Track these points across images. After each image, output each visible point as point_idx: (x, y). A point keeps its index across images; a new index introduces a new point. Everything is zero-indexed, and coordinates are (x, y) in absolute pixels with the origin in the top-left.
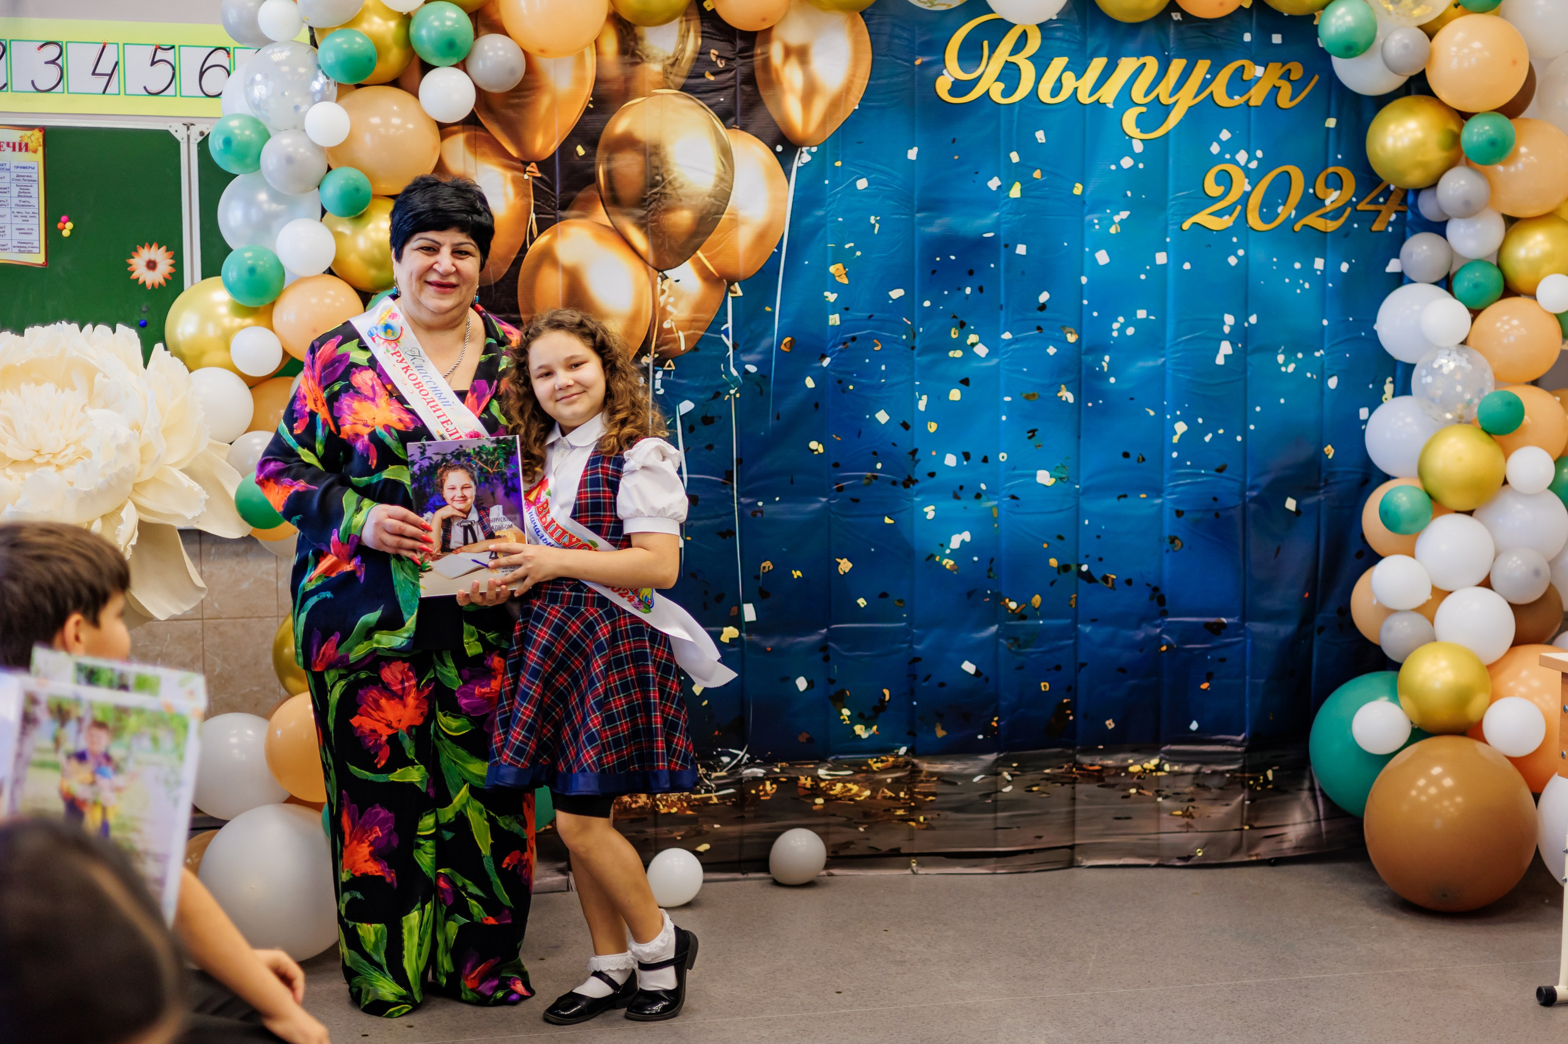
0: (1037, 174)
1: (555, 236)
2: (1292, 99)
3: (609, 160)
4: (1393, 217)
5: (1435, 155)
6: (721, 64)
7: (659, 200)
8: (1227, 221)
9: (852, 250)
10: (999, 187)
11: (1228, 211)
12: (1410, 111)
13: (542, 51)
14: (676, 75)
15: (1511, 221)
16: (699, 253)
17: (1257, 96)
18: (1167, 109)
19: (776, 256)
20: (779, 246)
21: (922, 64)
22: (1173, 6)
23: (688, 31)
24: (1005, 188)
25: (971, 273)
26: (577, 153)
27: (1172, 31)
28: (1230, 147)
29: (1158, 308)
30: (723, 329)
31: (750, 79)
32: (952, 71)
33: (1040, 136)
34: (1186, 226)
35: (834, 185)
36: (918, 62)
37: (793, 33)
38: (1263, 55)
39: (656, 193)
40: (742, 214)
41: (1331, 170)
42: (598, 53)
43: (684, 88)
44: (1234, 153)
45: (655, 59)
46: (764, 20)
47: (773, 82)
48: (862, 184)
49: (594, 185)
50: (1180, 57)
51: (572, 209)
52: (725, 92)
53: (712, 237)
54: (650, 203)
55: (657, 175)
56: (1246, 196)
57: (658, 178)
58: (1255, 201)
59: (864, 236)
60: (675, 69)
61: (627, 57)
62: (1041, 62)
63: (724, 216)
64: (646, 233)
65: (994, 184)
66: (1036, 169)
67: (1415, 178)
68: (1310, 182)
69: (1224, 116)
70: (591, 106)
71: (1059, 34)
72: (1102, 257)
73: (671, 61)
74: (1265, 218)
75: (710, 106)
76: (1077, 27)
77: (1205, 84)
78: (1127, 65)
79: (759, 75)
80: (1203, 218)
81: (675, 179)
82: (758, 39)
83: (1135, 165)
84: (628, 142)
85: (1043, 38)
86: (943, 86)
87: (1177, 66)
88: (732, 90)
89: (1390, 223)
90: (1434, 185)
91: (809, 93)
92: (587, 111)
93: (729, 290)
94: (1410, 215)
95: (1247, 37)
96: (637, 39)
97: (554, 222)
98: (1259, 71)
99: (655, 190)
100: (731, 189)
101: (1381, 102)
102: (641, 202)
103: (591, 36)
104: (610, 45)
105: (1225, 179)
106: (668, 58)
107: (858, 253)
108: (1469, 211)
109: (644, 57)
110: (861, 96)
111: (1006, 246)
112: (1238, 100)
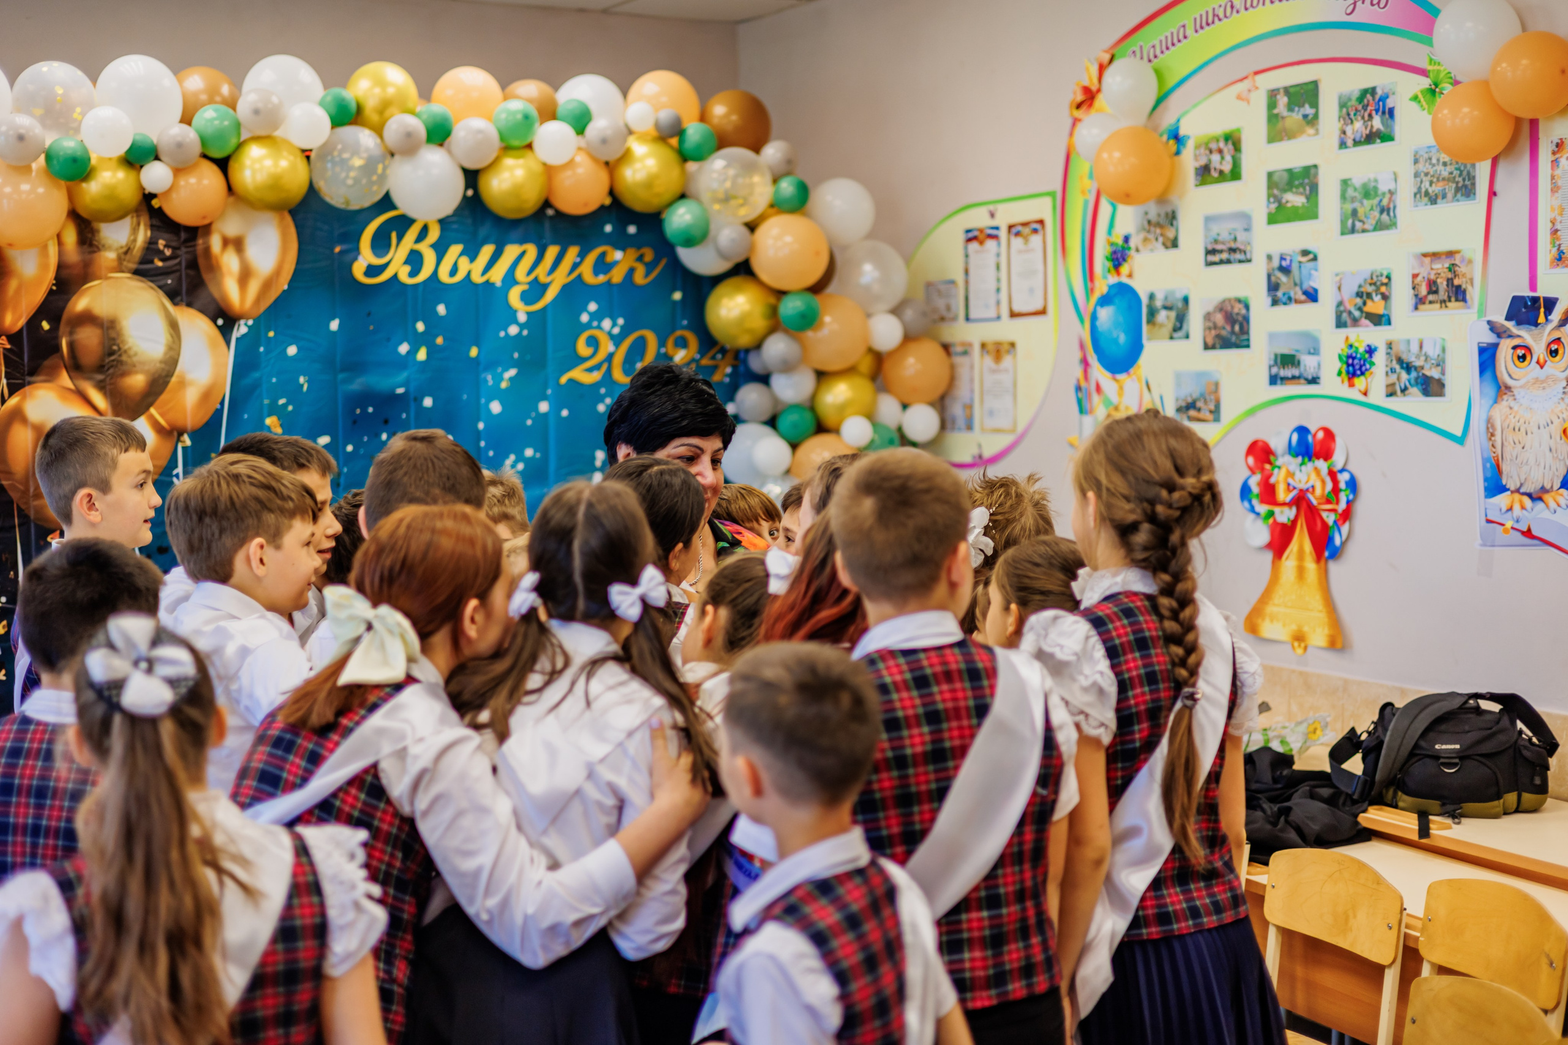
0: (439, 340)
1: (24, 398)
2: (647, 275)
3: (71, 333)
4: (729, 370)
5: (759, 323)
6: (168, 252)
7: (116, 366)
8: (596, 376)
9: (285, 406)
10: (408, 352)
11: (597, 367)
12: (738, 290)
13: (10, 245)
14: (129, 261)
15: (821, 375)
16: (152, 410)
17: (617, 276)
18: (545, 287)
19: (218, 413)
20: (222, 403)
21: (341, 252)
22: (547, 204)
23: (139, 224)
24: (413, 352)
25: (386, 422)
26: (42, 328)
27: (547, 225)
28: (597, 316)
29: (542, 446)
30: (175, 472)
31: (193, 265)
32: (366, 257)
33: (441, 309)
34: (563, 380)
35: (267, 352)
36: (337, 249)
37: (231, 226)
38: (621, 241)
39: (113, 361)
40: (190, 376)
41: (679, 333)
42: (60, 243)
43: (137, 272)
44: (600, 320)
45: (109, 248)
46: (204, 218)
47: (213, 267)
48: (292, 350)
49: (58, 355)
50: (554, 243)
51: (39, 375)
52: (173, 276)
53: (164, 397)
54: (108, 369)
55: (114, 344)
56: (610, 357)
57: (115, 348)
58: (618, 359)
59: (294, 393)
60: (128, 257)
61: (85, 247)
62: (440, 248)
63: (174, 379)
64: (105, 394)
65: (404, 348)
66: (437, 336)
67: (744, 341)
68: (662, 343)
69: (592, 292)
70: (54, 288)
71: (455, 226)
72: (496, 407)
73: (125, 249)
74: (626, 372)
75: (160, 287)
76: (469, 221)
77: (575, 266)
78: (512, 251)
79: (201, 262)
80: (578, 374)
81: (130, 348)
82: (200, 232)
83: (520, 333)
84: (88, 318)
85: (443, 230)
86: (358, 270)
87: (552, 251)
88: (178, 274)
89: (727, 375)
90: (758, 346)
91: (245, 276)
92: (51, 292)
93: (178, 440)
94: (742, 369)
95: (608, 228)
96: (94, 232)
97: (21, 386)
98: (618, 255)
99: (113, 358)
100: (179, 355)
101: (717, 280)
102: (101, 368)
103: (54, 231)
104: (71, 237)
105: (593, 342)
106: (122, 247)
107: (290, 408)
108: (788, 367)
109: (100, 247)
110: (289, 277)
111: (416, 399)
112: (602, 278)
